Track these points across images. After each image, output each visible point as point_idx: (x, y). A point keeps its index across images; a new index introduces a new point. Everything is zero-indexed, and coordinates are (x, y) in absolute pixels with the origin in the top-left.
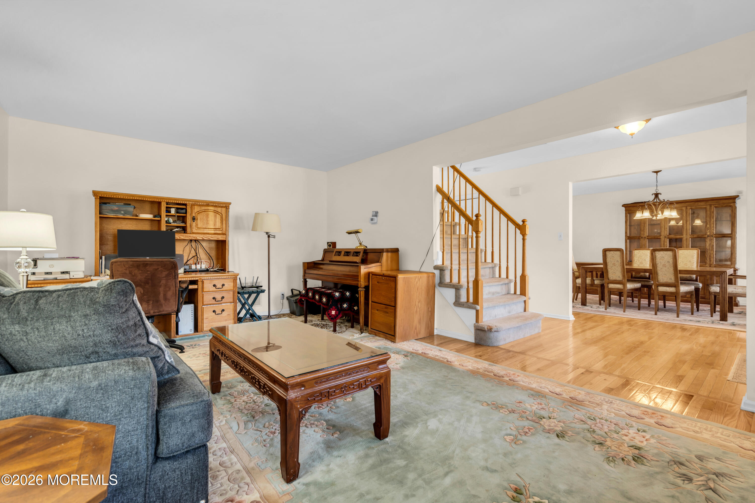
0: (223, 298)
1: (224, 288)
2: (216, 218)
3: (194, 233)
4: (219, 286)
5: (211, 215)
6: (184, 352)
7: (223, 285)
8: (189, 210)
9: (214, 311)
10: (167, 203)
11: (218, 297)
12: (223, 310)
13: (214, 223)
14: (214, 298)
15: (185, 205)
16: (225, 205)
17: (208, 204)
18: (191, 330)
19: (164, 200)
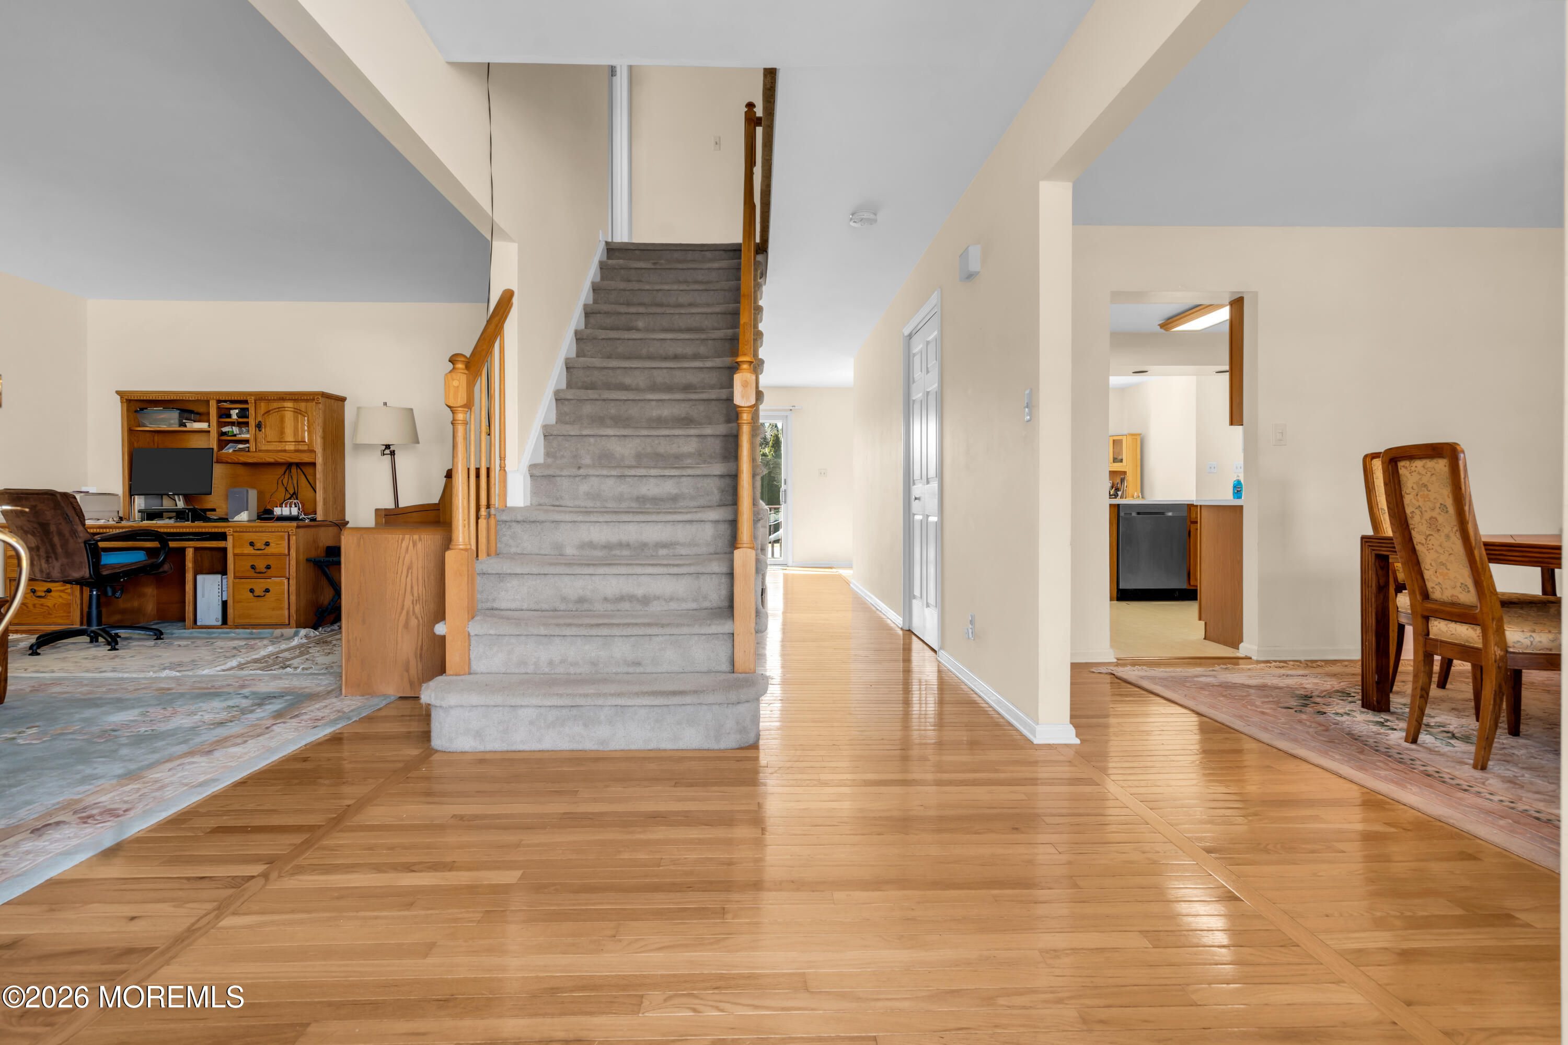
0: (268, 567)
1: (269, 550)
2: (298, 422)
3: (260, 451)
4: (259, 545)
5: (289, 416)
6: (117, 649)
7: (267, 544)
8: (252, 412)
9: (252, 591)
10: (219, 401)
11: (261, 566)
12: (267, 591)
13: (294, 431)
14: (253, 567)
15: (246, 402)
16: (311, 398)
17: (283, 397)
18: (217, 620)
19: (212, 397)
